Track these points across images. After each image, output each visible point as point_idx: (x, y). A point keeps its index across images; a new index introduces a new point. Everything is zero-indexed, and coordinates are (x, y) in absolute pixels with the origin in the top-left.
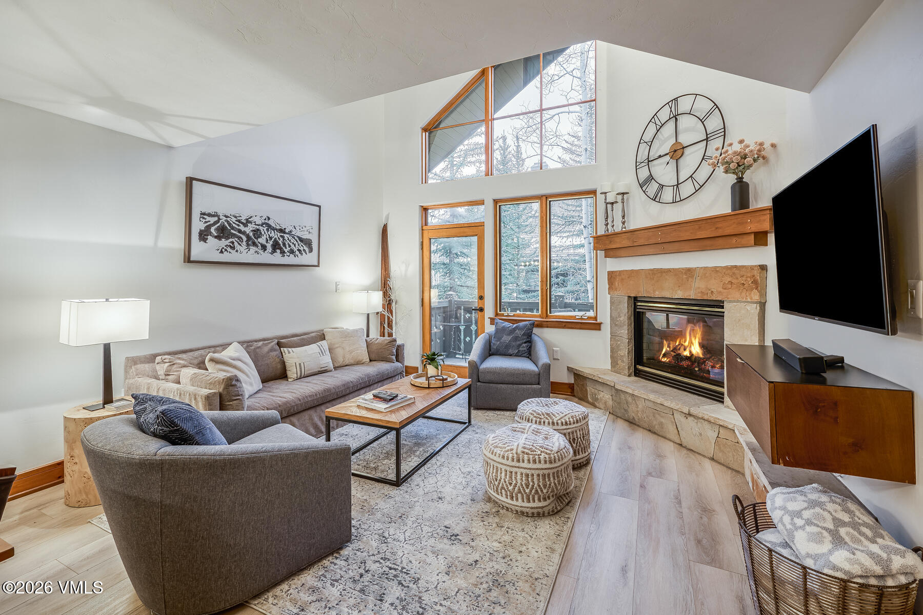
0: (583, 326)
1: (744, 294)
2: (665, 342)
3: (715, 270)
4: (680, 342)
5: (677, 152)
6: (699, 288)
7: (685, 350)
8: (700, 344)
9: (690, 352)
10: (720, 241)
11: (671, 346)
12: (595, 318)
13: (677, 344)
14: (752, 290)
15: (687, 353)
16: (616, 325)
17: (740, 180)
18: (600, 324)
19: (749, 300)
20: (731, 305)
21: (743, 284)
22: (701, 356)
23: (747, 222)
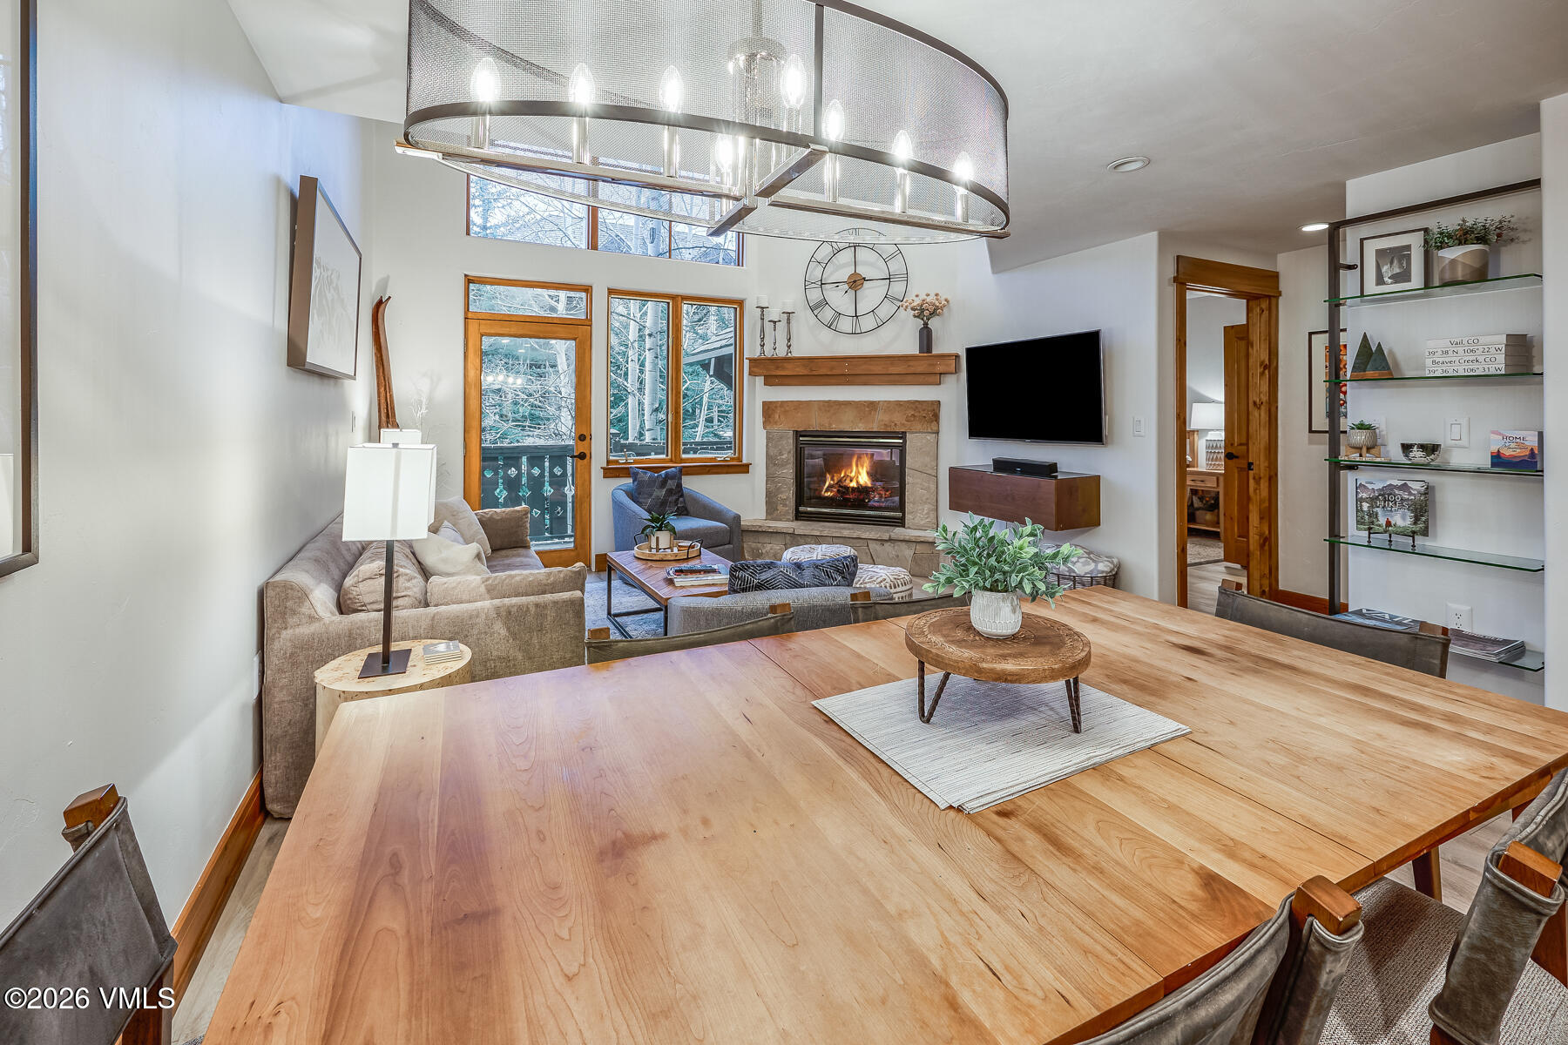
0: (731, 470)
1: (925, 425)
2: (828, 475)
3: (899, 404)
4: (845, 473)
5: (856, 282)
6: (882, 421)
7: (851, 481)
8: (868, 473)
9: (857, 482)
10: (910, 377)
11: (835, 478)
12: (740, 459)
13: (842, 475)
14: (932, 421)
15: (854, 484)
16: (775, 464)
17: (926, 324)
18: (747, 466)
19: (930, 430)
20: (913, 435)
21: (925, 417)
22: (870, 485)
23: (936, 364)
